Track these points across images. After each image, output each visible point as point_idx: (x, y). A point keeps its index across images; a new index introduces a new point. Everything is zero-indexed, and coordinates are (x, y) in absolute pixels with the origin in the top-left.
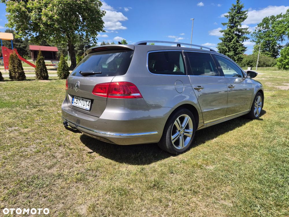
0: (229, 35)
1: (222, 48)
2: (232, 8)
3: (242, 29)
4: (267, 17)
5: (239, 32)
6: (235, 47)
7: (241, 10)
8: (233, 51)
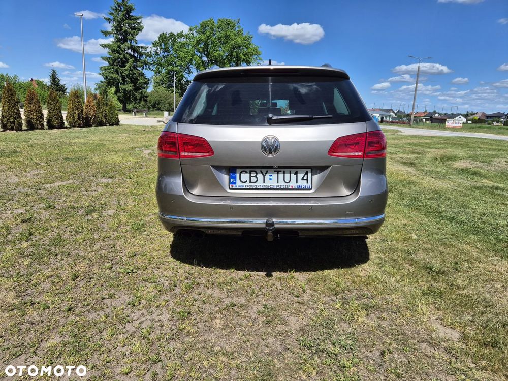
0: (118, 53)
1: (112, 77)
2: (116, 7)
3: (139, 47)
4: (164, 33)
5: (134, 51)
6: (133, 77)
7: (131, 14)
8: (131, 83)
